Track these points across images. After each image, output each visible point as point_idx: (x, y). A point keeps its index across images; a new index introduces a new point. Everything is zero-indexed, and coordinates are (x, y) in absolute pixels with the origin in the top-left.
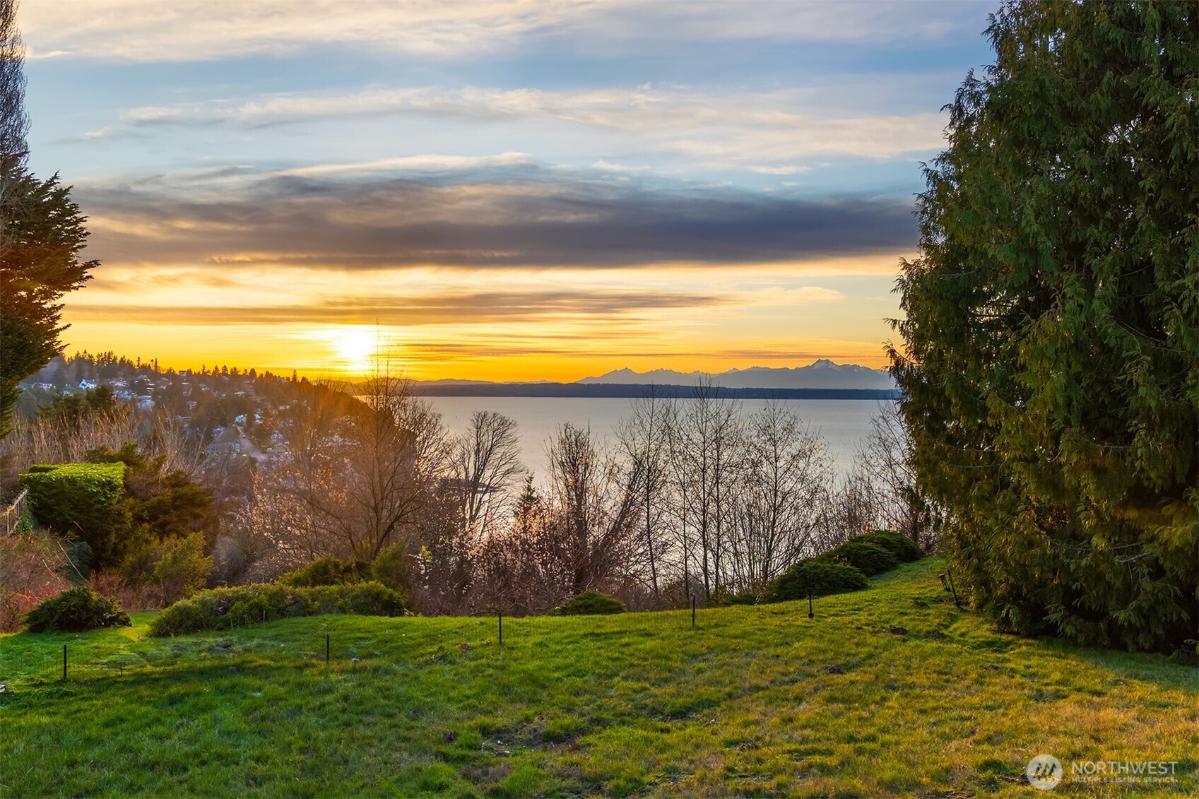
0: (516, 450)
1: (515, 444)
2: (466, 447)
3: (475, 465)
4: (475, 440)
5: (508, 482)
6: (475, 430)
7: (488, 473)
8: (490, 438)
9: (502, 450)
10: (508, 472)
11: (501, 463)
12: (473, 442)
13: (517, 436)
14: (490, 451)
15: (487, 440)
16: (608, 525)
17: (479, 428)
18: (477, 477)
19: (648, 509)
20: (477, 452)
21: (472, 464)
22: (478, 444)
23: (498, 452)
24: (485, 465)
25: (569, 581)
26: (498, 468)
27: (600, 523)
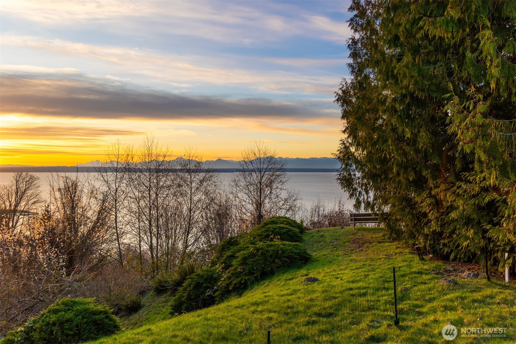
0: (39, 191)
1: (39, 188)
2: (10, 190)
3: (15, 200)
4: (15, 187)
5: (34, 207)
6: (15, 181)
7: (23, 204)
8: (24, 186)
9: (31, 192)
10: (35, 203)
11: (31, 198)
12: (14, 188)
13: (40, 184)
14: (24, 193)
15: (22, 186)
16: (90, 225)
17: (17, 181)
18: (16, 206)
19: (116, 213)
20: (17, 193)
21: (13, 200)
22: (17, 189)
23: (29, 193)
24: (21, 199)
25: (63, 262)
26: (28, 200)
27: (85, 224)
